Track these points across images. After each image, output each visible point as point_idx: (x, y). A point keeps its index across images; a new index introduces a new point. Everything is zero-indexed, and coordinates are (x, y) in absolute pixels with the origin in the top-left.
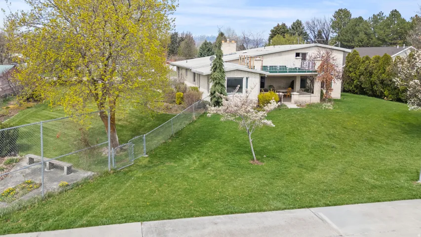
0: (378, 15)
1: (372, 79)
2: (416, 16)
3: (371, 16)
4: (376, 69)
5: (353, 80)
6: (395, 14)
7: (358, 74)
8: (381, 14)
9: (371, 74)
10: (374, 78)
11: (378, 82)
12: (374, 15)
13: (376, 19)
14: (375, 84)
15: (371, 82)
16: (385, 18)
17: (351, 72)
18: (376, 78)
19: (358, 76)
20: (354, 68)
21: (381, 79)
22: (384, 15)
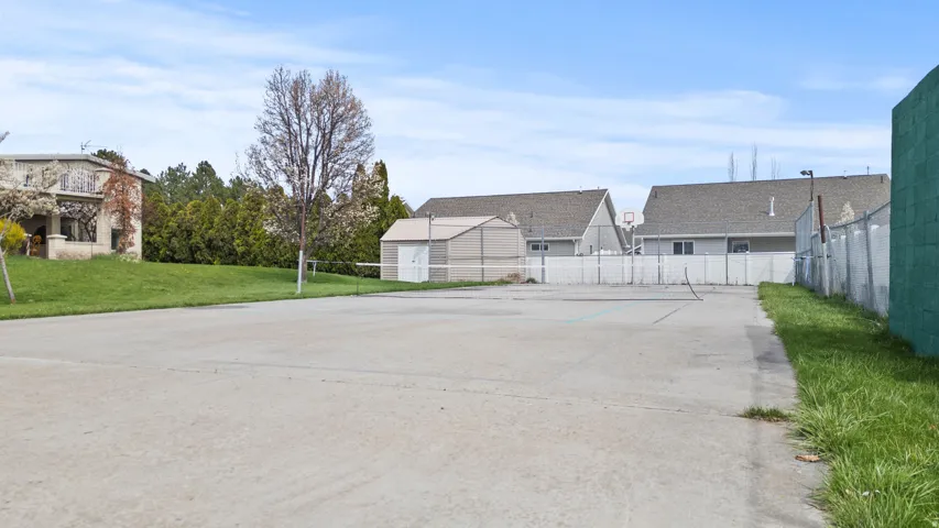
0: (178, 170)
1: (192, 241)
2: (238, 177)
3: (166, 170)
4: (196, 223)
5: (158, 249)
6: (205, 169)
7: (165, 235)
8: (182, 167)
9: (189, 233)
10: (196, 239)
11: (203, 245)
12: (170, 169)
13: (174, 175)
14: (199, 249)
15: (191, 249)
16: (191, 175)
17: (152, 234)
18: (198, 238)
19: (166, 241)
20: (158, 227)
21: (207, 238)
22: (187, 171)
